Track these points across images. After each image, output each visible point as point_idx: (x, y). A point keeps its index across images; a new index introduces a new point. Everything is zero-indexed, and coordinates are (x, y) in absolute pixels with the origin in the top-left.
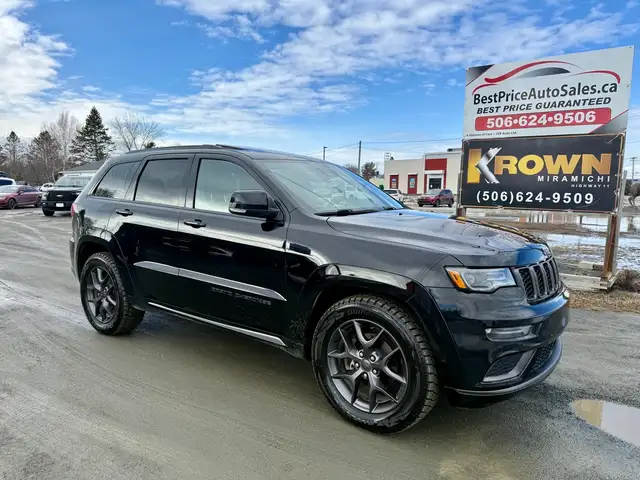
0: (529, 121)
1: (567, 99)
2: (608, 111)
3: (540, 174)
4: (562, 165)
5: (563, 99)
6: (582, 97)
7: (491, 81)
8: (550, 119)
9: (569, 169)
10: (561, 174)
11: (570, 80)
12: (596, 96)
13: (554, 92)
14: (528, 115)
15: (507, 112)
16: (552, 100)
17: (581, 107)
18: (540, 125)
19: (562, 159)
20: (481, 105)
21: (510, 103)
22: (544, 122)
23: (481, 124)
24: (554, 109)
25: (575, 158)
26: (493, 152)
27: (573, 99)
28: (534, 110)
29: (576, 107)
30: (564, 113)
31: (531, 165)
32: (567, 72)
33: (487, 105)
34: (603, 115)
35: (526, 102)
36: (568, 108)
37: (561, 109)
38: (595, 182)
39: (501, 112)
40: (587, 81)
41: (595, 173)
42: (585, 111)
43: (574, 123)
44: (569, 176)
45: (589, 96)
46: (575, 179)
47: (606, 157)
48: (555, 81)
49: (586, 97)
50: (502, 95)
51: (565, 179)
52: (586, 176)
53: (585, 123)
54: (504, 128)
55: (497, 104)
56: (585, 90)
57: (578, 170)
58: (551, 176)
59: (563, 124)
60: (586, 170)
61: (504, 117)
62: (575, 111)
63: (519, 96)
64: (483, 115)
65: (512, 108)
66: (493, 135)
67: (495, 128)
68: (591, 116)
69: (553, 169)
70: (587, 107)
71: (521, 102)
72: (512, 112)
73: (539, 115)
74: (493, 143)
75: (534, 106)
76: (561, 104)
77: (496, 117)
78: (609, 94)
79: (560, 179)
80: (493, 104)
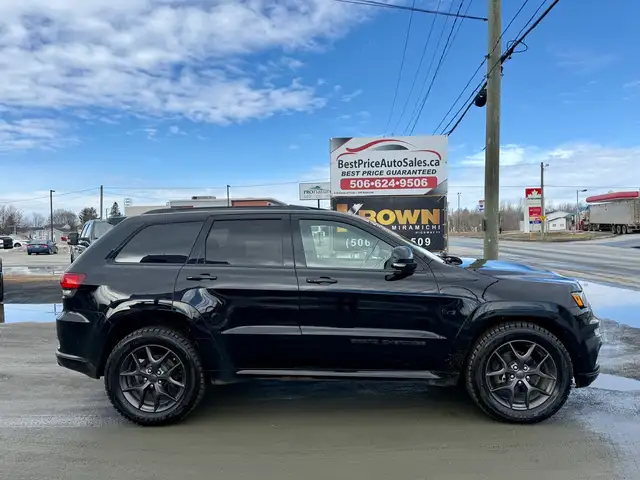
0: (382, 184)
1: (408, 168)
2: (435, 179)
3: (393, 224)
4: (408, 217)
5: (405, 168)
6: (417, 168)
7: (352, 151)
8: (397, 183)
9: (413, 221)
10: (408, 224)
11: (410, 155)
12: (427, 168)
13: (399, 164)
14: (381, 179)
15: (365, 176)
16: (398, 169)
17: (417, 175)
18: (390, 187)
19: (407, 212)
20: (344, 169)
21: (367, 169)
22: (393, 185)
23: (345, 184)
24: (399, 176)
25: (417, 212)
26: (357, 207)
27: (412, 169)
28: (385, 175)
29: (414, 175)
30: (406, 179)
31: (386, 217)
32: (406, 149)
33: (349, 169)
34: (432, 182)
35: (379, 169)
36: (409, 176)
37: (404, 176)
38: (431, 229)
39: (360, 176)
40: (421, 157)
41: (430, 223)
42: (421, 178)
43: (413, 187)
44: (413, 226)
45: (422, 168)
46: (417, 227)
47: (436, 212)
48: (399, 155)
49: (420, 168)
50: (360, 162)
51: (411, 227)
52: (425, 226)
53: (421, 187)
54: (364, 188)
55: (357, 169)
56: (419, 163)
57: (419, 221)
58: (402, 226)
59: (406, 187)
60: (424, 221)
61: (363, 180)
62: (414, 178)
63: (374, 164)
64: (346, 177)
65: (369, 173)
66: (356, 193)
67: (357, 188)
68: (424, 182)
69: (402, 221)
70: (421, 175)
71: (375, 169)
72: (369, 176)
73: (389, 179)
74: (356, 200)
75: (385, 173)
76: (404, 172)
77: (357, 179)
78: (434, 168)
79: (408, 228)
80: (354, 169)
